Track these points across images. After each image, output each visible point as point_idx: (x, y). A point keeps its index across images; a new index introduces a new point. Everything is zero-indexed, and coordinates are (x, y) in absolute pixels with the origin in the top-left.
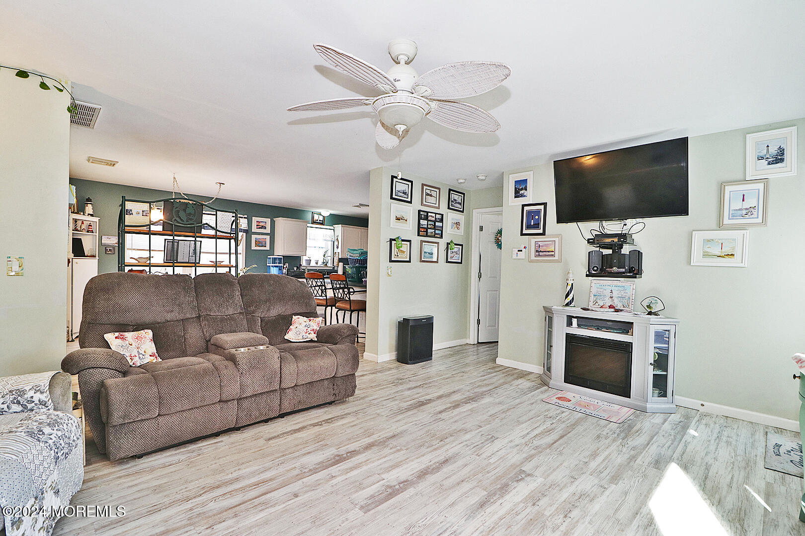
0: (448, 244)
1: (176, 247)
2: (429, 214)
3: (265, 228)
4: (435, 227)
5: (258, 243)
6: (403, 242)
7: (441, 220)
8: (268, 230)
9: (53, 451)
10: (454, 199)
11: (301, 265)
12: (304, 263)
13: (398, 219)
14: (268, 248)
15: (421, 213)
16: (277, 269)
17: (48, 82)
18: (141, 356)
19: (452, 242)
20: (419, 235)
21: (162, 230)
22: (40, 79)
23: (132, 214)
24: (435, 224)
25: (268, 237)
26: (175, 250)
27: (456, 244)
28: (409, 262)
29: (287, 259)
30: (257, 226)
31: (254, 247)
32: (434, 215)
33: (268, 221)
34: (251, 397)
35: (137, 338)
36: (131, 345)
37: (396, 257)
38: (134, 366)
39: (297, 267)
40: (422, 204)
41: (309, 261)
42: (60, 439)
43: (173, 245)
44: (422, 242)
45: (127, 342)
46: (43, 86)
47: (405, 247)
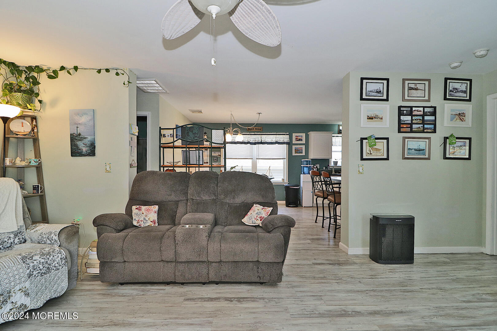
0: (446, 138)
1: (188, 154)
2: (414, 109)
3: (302, 140)
4: (424, 122)
5: (297, 151)
6: (377, 141)
7: (434, 114)
8: (304, 142)
9: (29, 270)
10: (454, 89)
11: (329, 166)
12: (332, 164)
13: (370, 118)
14: (304, 154)
15: (402, 109)
16: (307, 168)
17: (119, 71)
18: (145, 221)
19: (452, 135)
20: (399, 131)
21: (181, 145)
22: (116, 71)
23: (166, 137)
24: (423, 118)
25: (304, 147)
26: (188, 156)
27: (457, 138)
28: (387, 159)
29: (315, 161)
30: (296, 139)
31: (294, 154)
32: (421, 109)
33: (304, 135)
34: (185, 262)
35: (147, 210)
36: (143, 214)
37: (369, 155)
38: (140, 226)
39: (326, 167)
40: (404, 99)
41: (336, 163)
42: (40, 264)
43: (186, 154)
44: (404, 138)
45: (141, 212)
46: (117, 74)
47: (381, 145)
